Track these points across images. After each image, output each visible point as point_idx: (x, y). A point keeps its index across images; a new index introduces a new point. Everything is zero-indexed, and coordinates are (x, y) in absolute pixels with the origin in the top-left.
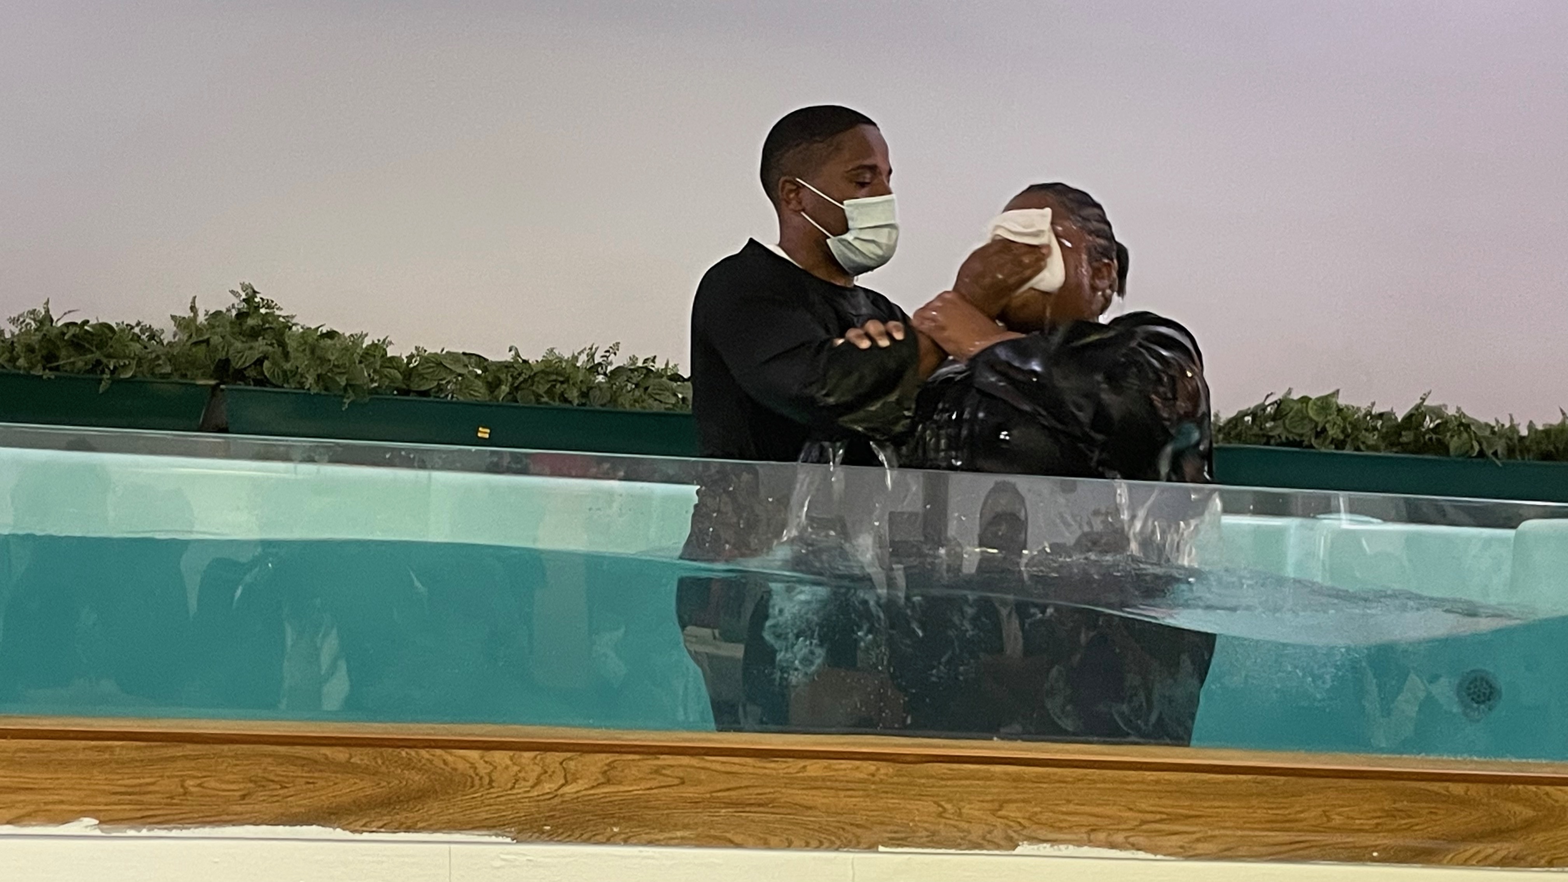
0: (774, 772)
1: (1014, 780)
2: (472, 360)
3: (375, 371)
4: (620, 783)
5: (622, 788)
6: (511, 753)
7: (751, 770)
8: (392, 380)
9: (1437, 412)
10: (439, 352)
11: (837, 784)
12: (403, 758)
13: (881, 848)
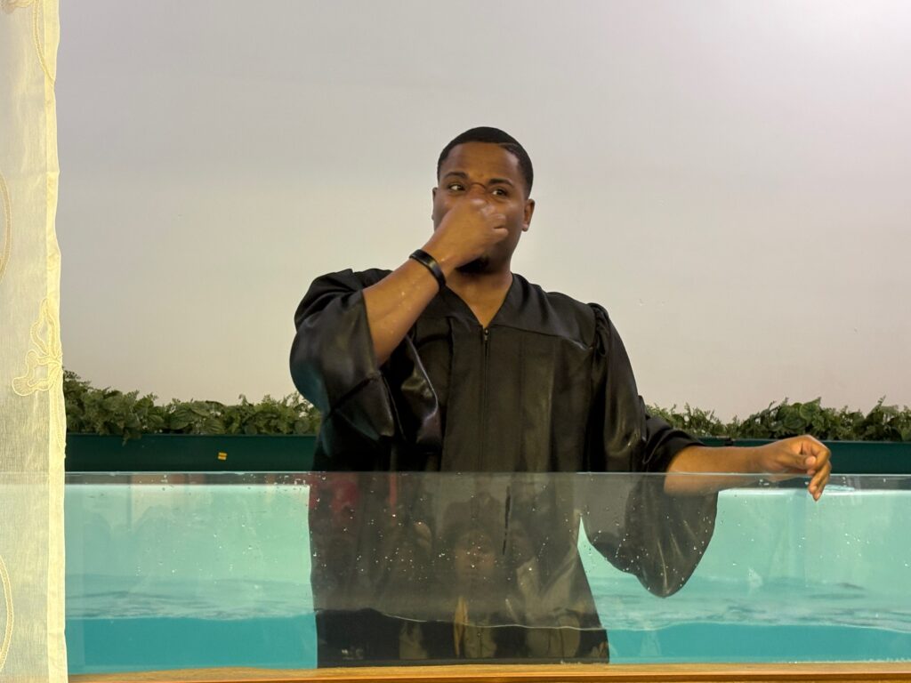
2: (213, 406)
3: (144, 417)
8: (157, 422)
9: (891, 410)
10: (189, 401)
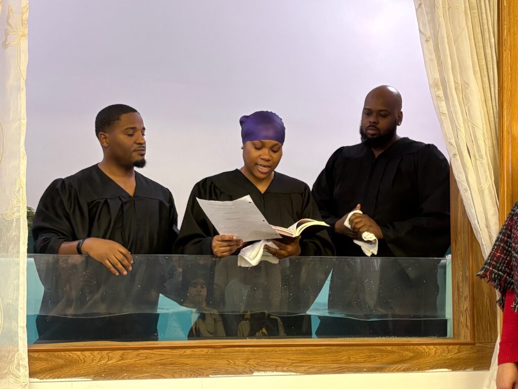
0: (175, 354)
1: (252, 352)
4: (126, 359)
5: (127, 361)
6: (91, 352)
7: (168, 353)
11: (196, 356)
12: (55, 355)
13: (210, 376)
